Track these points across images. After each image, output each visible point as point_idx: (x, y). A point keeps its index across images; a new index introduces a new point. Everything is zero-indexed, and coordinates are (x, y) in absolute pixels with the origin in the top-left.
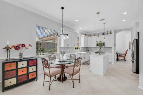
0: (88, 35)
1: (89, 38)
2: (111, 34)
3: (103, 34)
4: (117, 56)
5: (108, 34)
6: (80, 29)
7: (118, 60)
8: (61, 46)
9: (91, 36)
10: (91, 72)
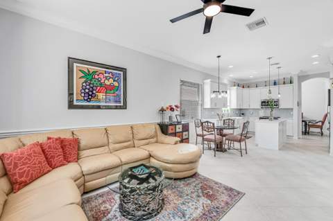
0: (242, 85)
1: (246, 90)
2: (291, 83)
3: (275, 84)
4: (306, 124)
5: (284, 83)
6: (231, 76)
7: (306, 133)
8: (205, 107)
9: (248, 87)
10: (257, 145)
